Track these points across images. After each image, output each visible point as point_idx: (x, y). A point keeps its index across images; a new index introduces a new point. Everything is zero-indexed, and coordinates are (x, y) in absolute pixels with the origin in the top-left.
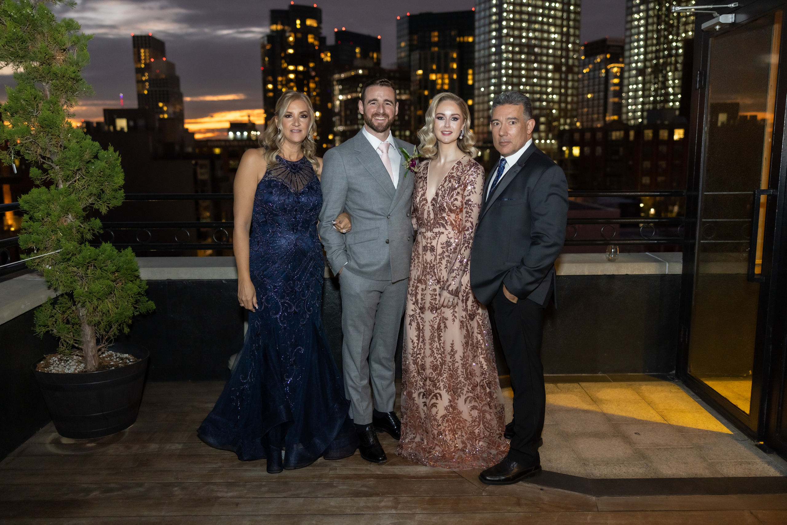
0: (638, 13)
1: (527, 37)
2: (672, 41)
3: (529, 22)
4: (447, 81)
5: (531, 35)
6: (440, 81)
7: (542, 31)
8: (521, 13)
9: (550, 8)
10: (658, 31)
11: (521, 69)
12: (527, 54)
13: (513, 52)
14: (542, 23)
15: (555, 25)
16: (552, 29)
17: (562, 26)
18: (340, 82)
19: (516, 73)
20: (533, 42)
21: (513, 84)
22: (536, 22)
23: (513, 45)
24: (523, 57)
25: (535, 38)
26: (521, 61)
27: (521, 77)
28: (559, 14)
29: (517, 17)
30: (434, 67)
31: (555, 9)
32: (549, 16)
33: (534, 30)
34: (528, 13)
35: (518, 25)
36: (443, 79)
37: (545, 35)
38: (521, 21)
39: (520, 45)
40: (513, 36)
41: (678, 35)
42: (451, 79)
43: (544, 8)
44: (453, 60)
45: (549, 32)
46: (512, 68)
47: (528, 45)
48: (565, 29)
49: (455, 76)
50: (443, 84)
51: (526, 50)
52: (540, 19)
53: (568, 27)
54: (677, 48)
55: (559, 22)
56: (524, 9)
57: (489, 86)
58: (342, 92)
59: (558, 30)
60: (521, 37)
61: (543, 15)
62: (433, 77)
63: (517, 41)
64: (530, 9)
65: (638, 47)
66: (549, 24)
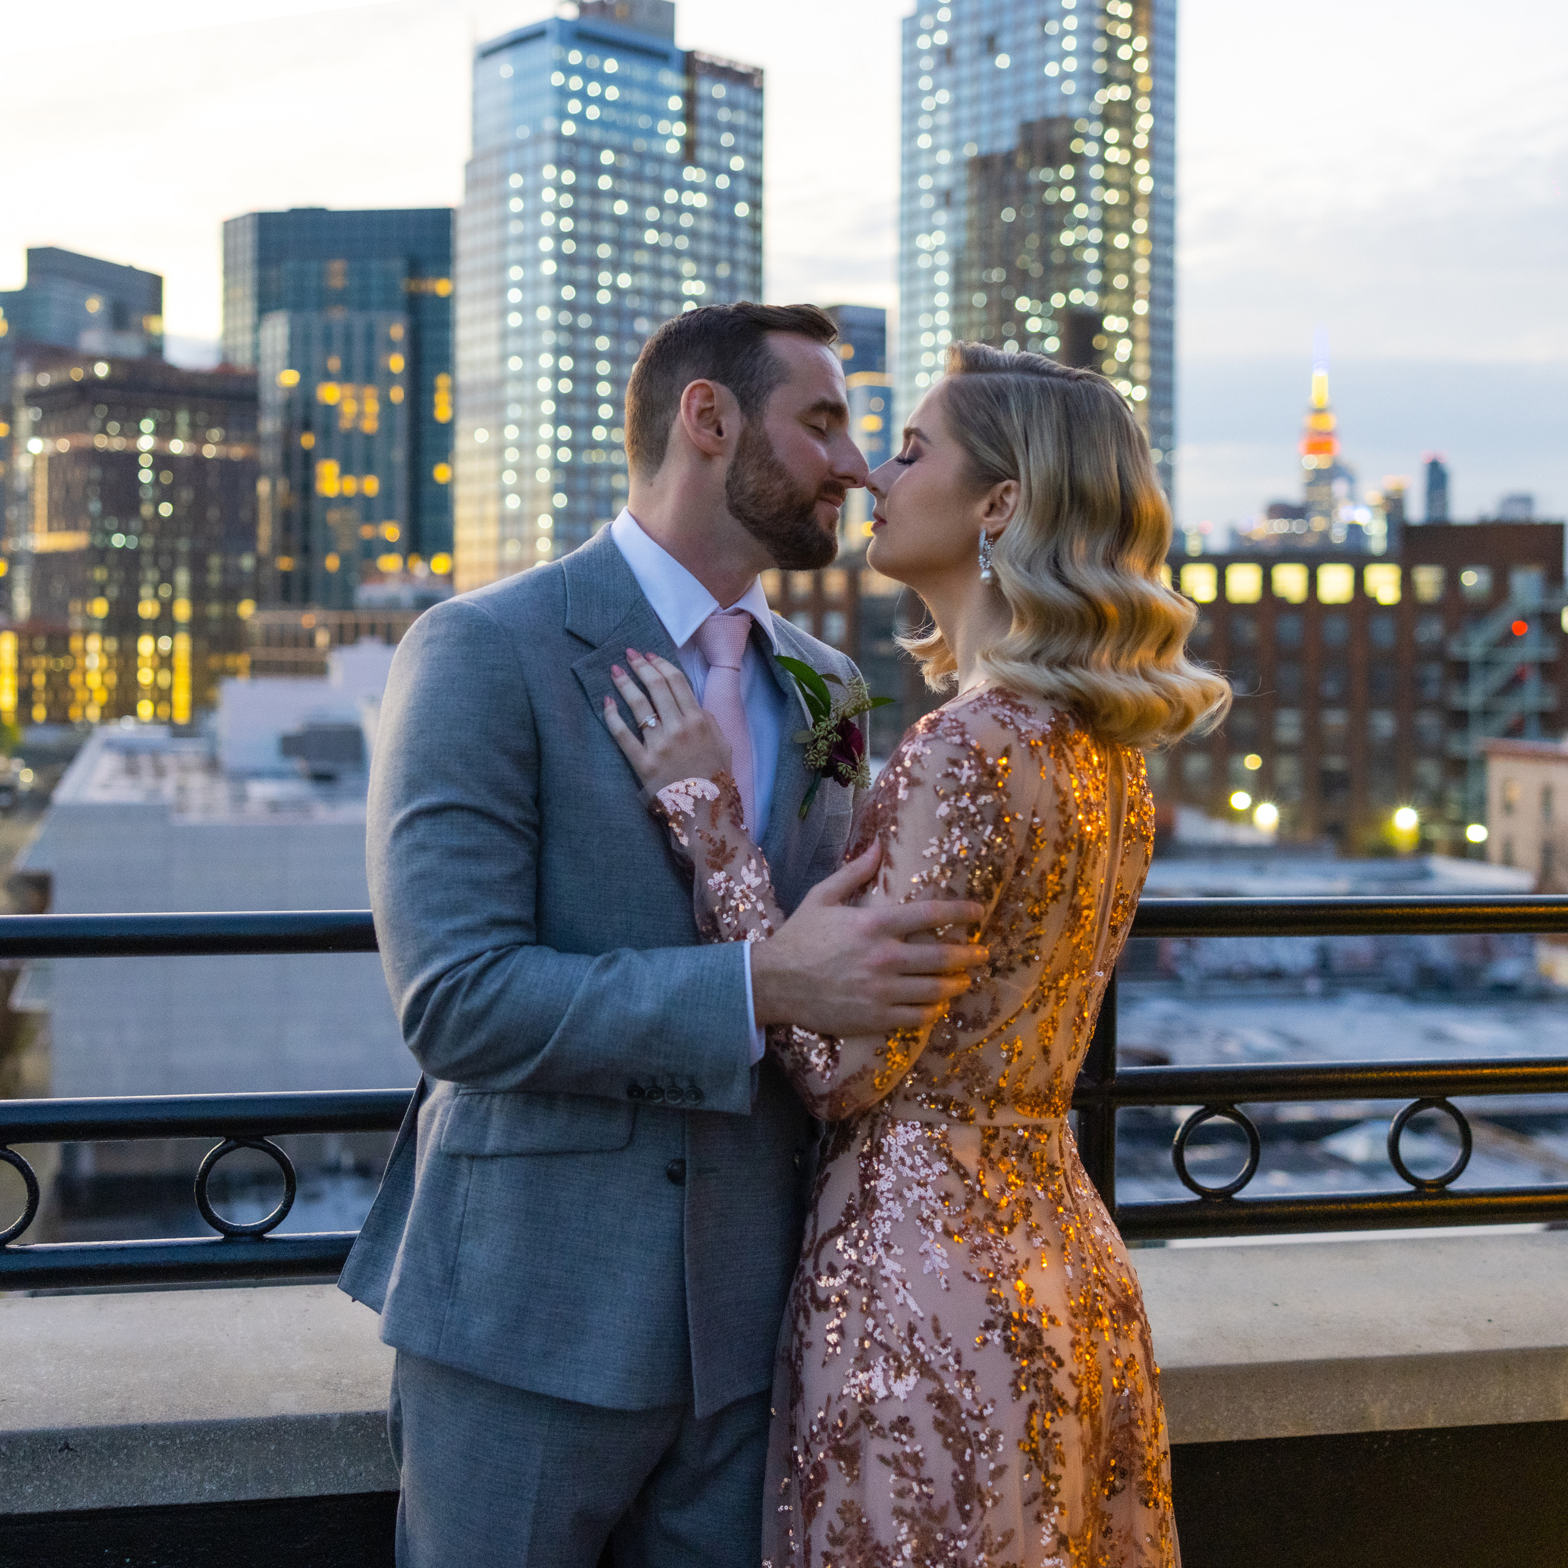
0: (930, 231)
1: (614, 288)
2: (1027, 316)
3: (618, 243)
4: (372, 407)
5: (625, 280)
6: (349, 409)
7: (657, 272)
8: (595, 217)
9: (678, 208)
10: (985, 287)
11: (594, 379)
12: (616, 336)
13: (573, 330)
14: (656, 250)
15: (695, 257)
16: (688, 267)
17: (714, 261)
18: (34, 397)
19: (583, 390)
20: (632, 303)
21: (573, 423)
22: (639, 245)
23: (573, 307)
24: (603, 343)
25: (637, 292)
26: (595, 356)
27: (595, 401)
28: (706, 226)
29: (585, 227)
30: (334, 364)
31: (693, 210)
32: (676, 231)
33: (635, 269)
34: (618, 220)
35: (585, 251)
36: (359, 399)
37: (667, 285)
38: (596, 240)
39: (595, 310)
40: (573, 282)
41: (1045, 298)
42: (386, 403)
43: (661, 205)
44: (391, 346)
45: (677, 277)
46: (572, 375)
47: (616, 311)
48: (723, 271)
49: (397, 394)
50: (360, 415)
51: (608, 323)
52: (651, 237)
53: (733, 264)
54: (1043, 336)
55: (705, 248)
56: (604, 206)
57: (501, 426)
58: (37, 430)
59: (705, 270)
60: (594, 287)
61: (658, 226)
62: (329, 393)
63: (585, 298)
64: (621, 208)
65: (934, 330)
66: (677, 254)
